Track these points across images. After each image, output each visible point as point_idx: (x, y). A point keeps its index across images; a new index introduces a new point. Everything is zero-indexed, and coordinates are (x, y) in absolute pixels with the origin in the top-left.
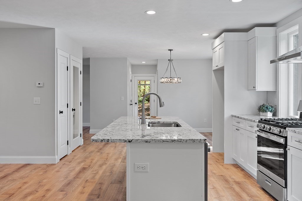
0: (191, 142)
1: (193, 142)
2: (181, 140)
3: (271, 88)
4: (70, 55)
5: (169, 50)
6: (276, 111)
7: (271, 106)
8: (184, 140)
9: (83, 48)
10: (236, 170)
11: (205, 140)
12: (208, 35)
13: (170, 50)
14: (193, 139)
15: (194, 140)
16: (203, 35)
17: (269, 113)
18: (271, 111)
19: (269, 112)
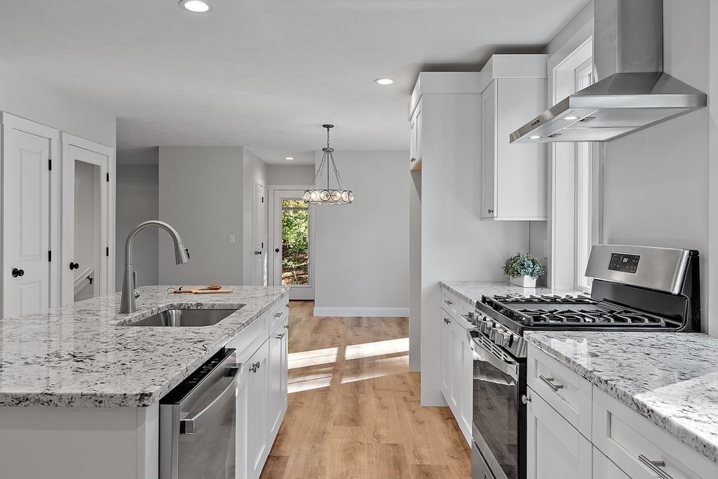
0: (89, 404)
1: (97, 403)
2: (52, 398)
3: (534, 215)
4: (61, 132)
5: (324, 126)
6: (546, 273)
7: (533, 261)
8: (60, 397)
9: (118, 120)
10: (443, 425)
11: (140, 400)
12: (391, 82)
13: (328, 127)
14: (95, 395)
15: (101, 396)
16: (380, 82)
17: (527, 278)
18: (532, 274)
19: (526, 276)
